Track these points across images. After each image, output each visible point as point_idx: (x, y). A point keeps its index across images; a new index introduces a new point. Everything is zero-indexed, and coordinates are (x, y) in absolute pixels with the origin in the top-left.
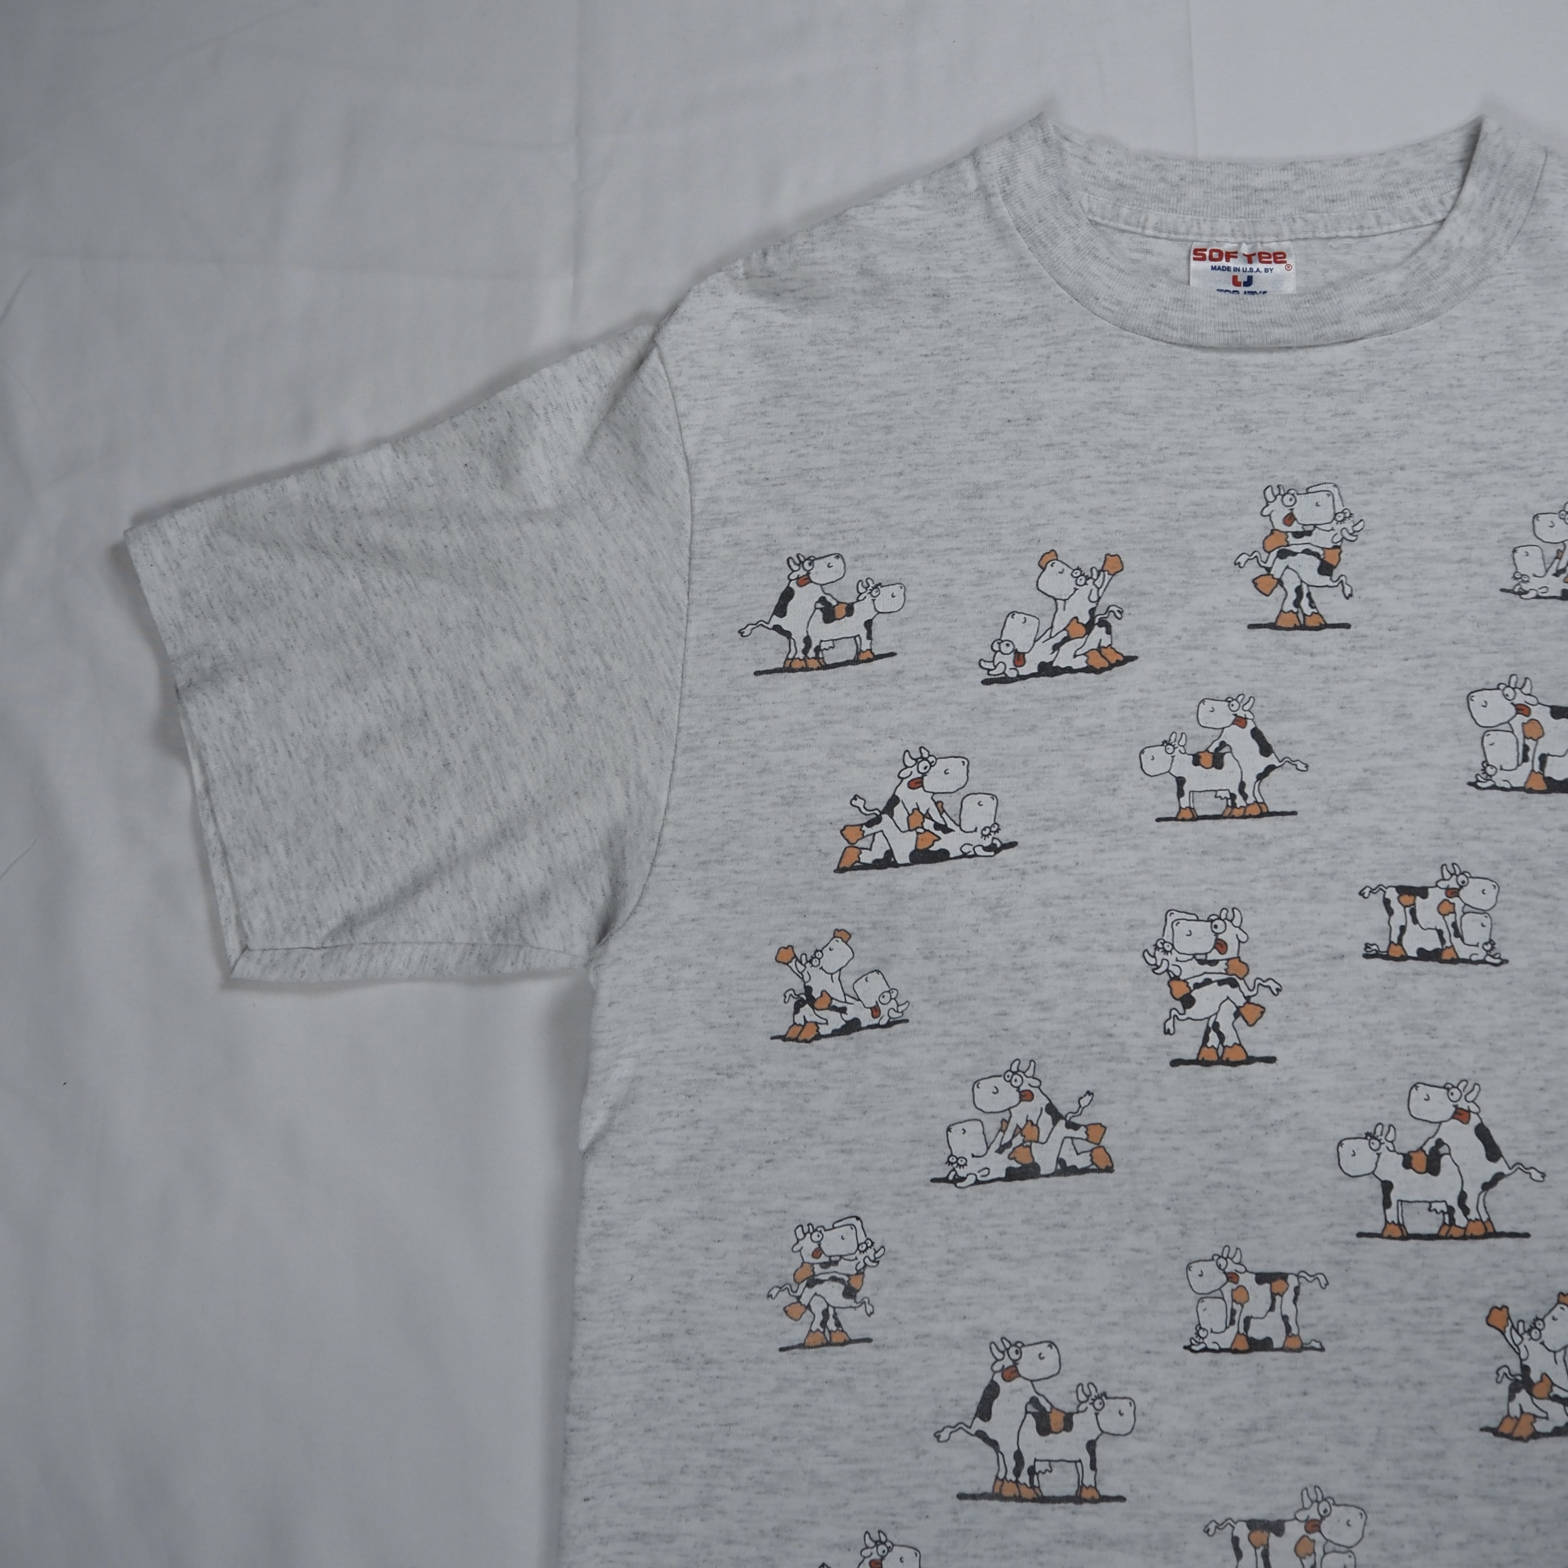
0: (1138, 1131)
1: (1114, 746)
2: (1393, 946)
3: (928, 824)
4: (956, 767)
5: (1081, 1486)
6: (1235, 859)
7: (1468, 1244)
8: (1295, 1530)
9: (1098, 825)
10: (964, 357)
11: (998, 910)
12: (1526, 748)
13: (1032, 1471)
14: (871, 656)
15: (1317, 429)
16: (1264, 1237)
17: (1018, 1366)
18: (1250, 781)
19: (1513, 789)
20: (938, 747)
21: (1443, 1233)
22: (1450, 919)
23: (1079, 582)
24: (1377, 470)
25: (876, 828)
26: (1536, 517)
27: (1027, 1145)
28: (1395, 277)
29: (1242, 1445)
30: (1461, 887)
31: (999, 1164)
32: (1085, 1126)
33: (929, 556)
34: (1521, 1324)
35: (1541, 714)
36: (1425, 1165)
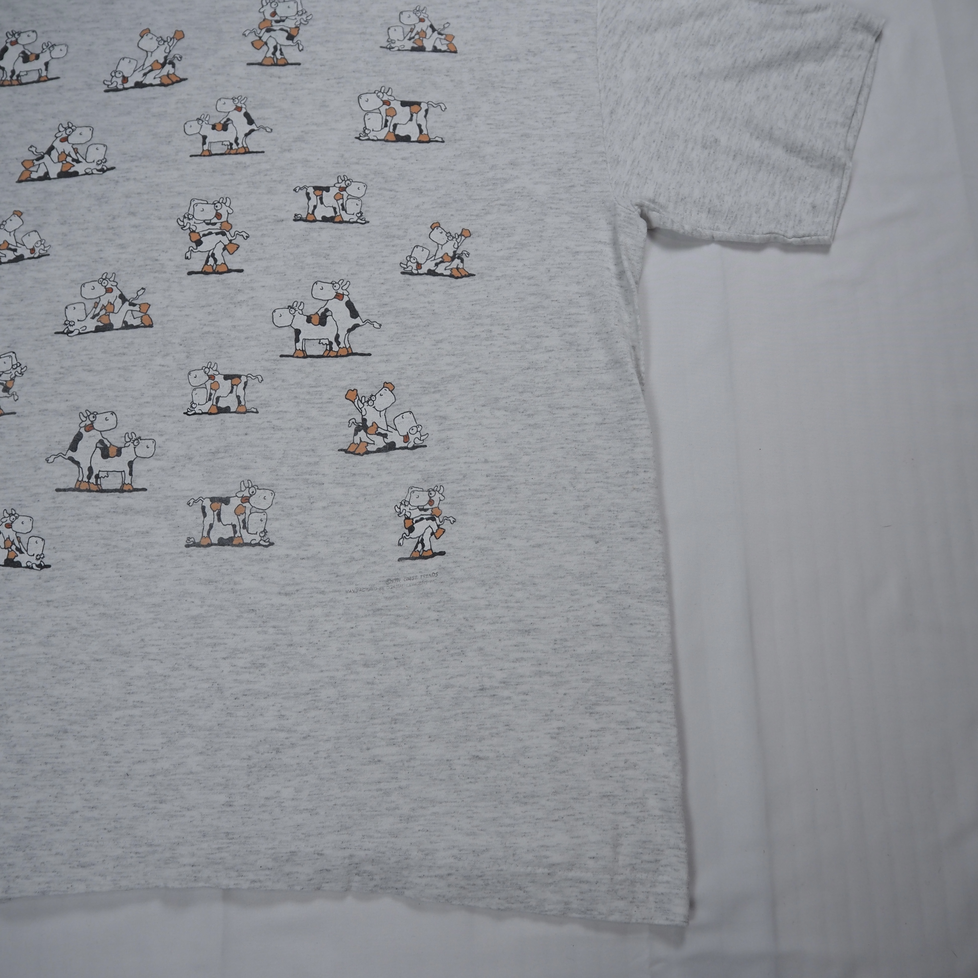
0: (167, 306)
1: (171, 121)
2: (309, 215)
3: (69, 159)
4: (87, 132)
5: (124, 484)
6: (230, 174)
8: (235, 502)
9: (159, 159)
11: (102, 200)
12: (387, 121)
13: (97, 477)
14: (46, 79)
16: (230, 357)
17: (94, 424)
18: (241, 136)
19: (378, 140)
20: (77, 122)
21: (326, 355)
22: (340, 202)
23: (160, 43)
25: (41, 161)
26: (401, 13)
27: (107, 314)
29: (210, 460)
30: (347, 187)
31: (92, 324)
32: (139, 305)
33: (82, 31)
34: (363, 398)
35: (395, 105)
36: (318, 321)
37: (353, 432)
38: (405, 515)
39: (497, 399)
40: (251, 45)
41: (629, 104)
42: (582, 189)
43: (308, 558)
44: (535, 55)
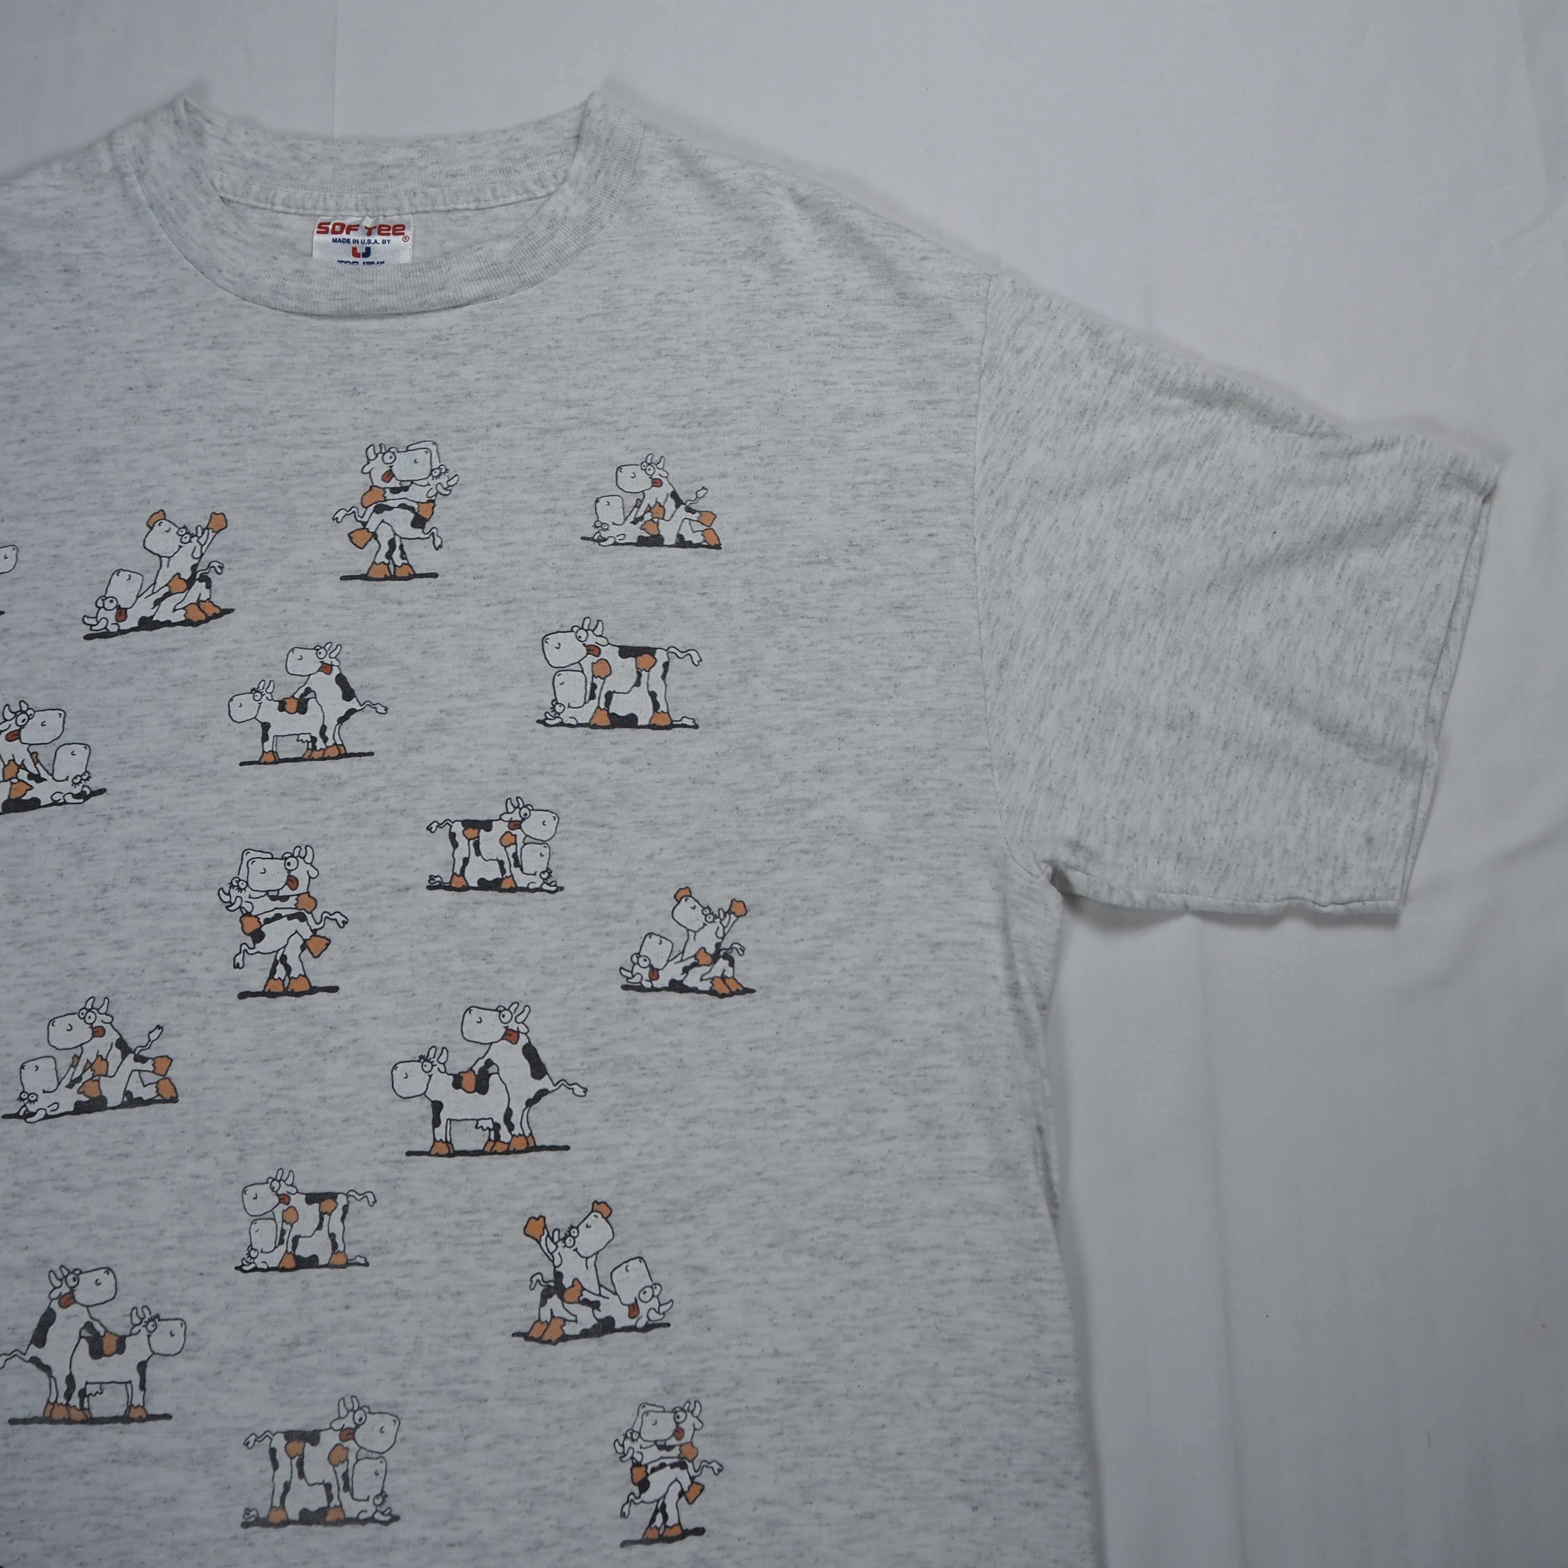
0: (203, 1061)
1: (206, 694)
2: (455, 877)
3: (23, 775)
4: (53, 720)
5: (130, 1406)
6: (312, 799)
7: (511, 1158)
8: (330, 1439)
9: (185, 771)
10: (92, 329)
11: (83, 854)
12: (593, 687)
13: (83, 1394)
15: (422, 390)
16: (316, 1159)
17: (75, 1293)
19: (579, 725)
20: (37, 700)
21: (488, 1149)
22: (511, 850)
23: (184, 540)
24: (475, 428)
26: (619, 468)
27: (94, 1079)
28: (503, 247)
29: (284, 1360)
30: (523, 819)
31: (68, 1098)
32: (153, 1059)
33: (44, 518)
34: (556, 1233)
35: (610, 654)
36: (473, 1084)
37: (538, 1299)
38: (632, 1458)
39: (795, 1234)
40: (348, 539)
41: (1032, 647)
42: (948, 819)
43: (460, 1544)
44: (862, 551)
